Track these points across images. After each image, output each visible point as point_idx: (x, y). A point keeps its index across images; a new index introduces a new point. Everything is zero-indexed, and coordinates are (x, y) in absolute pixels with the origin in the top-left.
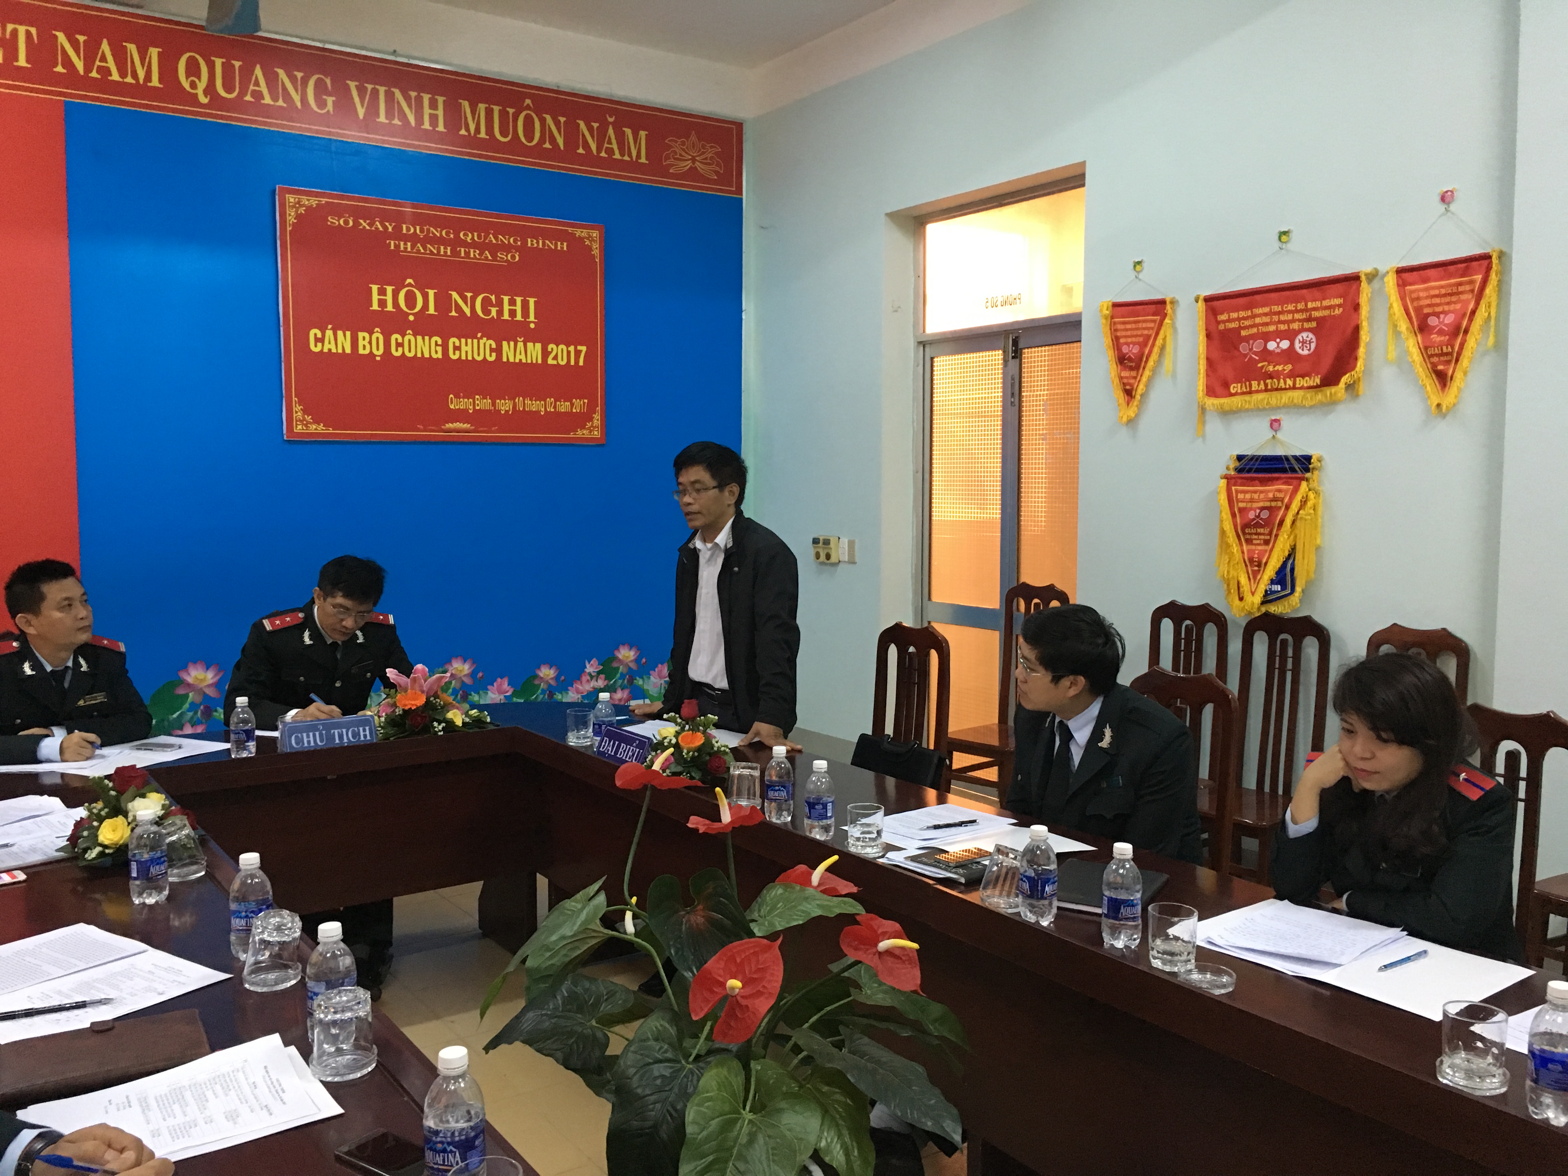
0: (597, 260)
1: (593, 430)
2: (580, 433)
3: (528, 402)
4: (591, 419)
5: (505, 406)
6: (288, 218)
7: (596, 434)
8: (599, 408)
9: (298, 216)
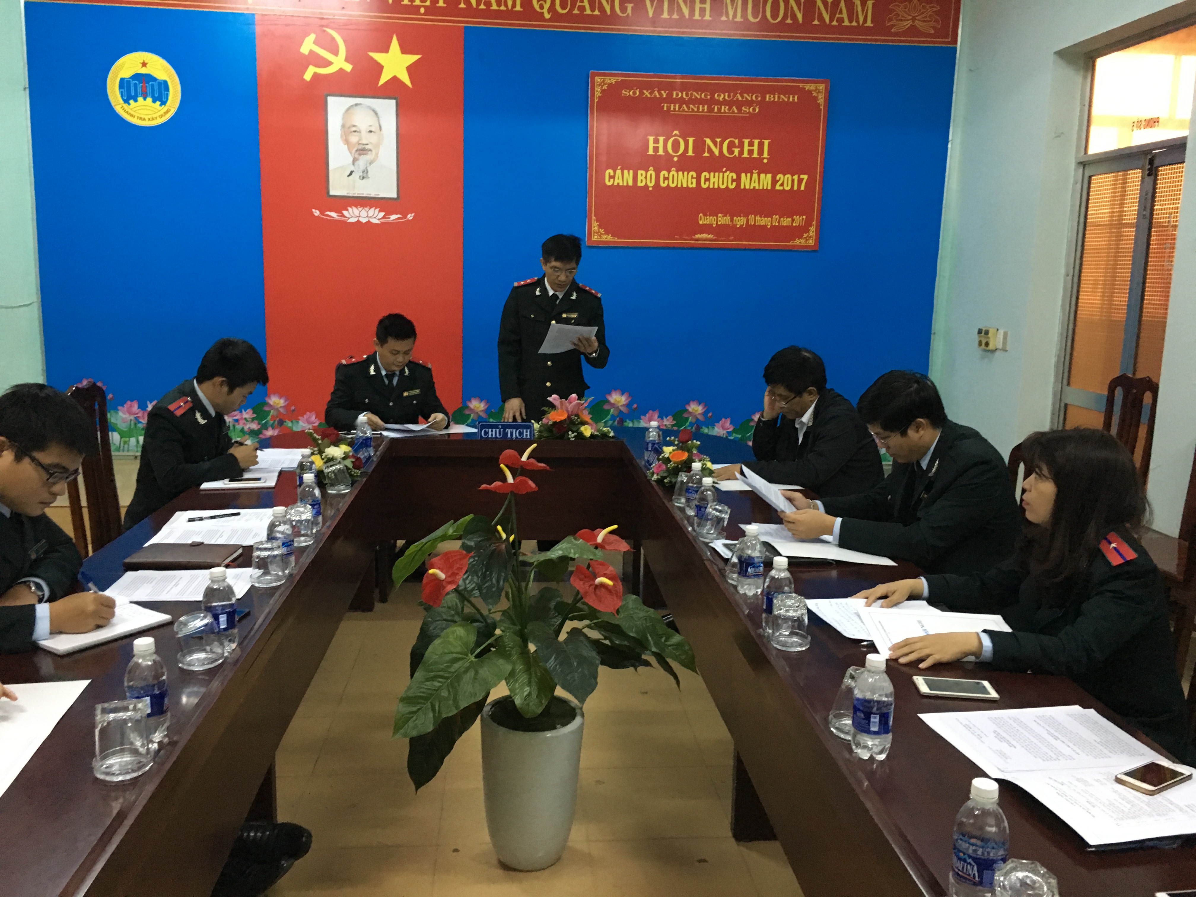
0: (822, 108)
1: (809, 239)
2: (797, 242)
3: (758, 218)
4: (808, 231)
5: (740, 221)
6: (596, 93)
7: (811, 242)
8: (814, 223)
9: (603, 91)
